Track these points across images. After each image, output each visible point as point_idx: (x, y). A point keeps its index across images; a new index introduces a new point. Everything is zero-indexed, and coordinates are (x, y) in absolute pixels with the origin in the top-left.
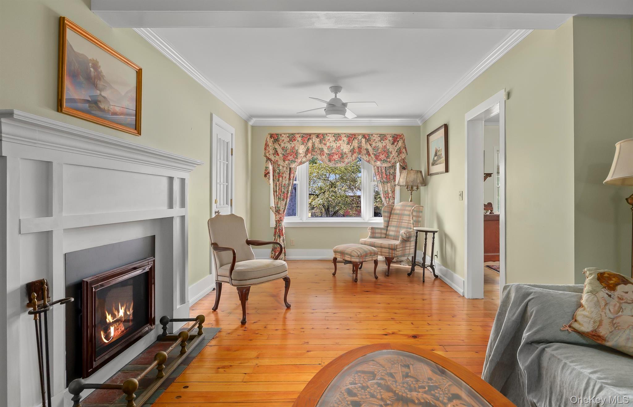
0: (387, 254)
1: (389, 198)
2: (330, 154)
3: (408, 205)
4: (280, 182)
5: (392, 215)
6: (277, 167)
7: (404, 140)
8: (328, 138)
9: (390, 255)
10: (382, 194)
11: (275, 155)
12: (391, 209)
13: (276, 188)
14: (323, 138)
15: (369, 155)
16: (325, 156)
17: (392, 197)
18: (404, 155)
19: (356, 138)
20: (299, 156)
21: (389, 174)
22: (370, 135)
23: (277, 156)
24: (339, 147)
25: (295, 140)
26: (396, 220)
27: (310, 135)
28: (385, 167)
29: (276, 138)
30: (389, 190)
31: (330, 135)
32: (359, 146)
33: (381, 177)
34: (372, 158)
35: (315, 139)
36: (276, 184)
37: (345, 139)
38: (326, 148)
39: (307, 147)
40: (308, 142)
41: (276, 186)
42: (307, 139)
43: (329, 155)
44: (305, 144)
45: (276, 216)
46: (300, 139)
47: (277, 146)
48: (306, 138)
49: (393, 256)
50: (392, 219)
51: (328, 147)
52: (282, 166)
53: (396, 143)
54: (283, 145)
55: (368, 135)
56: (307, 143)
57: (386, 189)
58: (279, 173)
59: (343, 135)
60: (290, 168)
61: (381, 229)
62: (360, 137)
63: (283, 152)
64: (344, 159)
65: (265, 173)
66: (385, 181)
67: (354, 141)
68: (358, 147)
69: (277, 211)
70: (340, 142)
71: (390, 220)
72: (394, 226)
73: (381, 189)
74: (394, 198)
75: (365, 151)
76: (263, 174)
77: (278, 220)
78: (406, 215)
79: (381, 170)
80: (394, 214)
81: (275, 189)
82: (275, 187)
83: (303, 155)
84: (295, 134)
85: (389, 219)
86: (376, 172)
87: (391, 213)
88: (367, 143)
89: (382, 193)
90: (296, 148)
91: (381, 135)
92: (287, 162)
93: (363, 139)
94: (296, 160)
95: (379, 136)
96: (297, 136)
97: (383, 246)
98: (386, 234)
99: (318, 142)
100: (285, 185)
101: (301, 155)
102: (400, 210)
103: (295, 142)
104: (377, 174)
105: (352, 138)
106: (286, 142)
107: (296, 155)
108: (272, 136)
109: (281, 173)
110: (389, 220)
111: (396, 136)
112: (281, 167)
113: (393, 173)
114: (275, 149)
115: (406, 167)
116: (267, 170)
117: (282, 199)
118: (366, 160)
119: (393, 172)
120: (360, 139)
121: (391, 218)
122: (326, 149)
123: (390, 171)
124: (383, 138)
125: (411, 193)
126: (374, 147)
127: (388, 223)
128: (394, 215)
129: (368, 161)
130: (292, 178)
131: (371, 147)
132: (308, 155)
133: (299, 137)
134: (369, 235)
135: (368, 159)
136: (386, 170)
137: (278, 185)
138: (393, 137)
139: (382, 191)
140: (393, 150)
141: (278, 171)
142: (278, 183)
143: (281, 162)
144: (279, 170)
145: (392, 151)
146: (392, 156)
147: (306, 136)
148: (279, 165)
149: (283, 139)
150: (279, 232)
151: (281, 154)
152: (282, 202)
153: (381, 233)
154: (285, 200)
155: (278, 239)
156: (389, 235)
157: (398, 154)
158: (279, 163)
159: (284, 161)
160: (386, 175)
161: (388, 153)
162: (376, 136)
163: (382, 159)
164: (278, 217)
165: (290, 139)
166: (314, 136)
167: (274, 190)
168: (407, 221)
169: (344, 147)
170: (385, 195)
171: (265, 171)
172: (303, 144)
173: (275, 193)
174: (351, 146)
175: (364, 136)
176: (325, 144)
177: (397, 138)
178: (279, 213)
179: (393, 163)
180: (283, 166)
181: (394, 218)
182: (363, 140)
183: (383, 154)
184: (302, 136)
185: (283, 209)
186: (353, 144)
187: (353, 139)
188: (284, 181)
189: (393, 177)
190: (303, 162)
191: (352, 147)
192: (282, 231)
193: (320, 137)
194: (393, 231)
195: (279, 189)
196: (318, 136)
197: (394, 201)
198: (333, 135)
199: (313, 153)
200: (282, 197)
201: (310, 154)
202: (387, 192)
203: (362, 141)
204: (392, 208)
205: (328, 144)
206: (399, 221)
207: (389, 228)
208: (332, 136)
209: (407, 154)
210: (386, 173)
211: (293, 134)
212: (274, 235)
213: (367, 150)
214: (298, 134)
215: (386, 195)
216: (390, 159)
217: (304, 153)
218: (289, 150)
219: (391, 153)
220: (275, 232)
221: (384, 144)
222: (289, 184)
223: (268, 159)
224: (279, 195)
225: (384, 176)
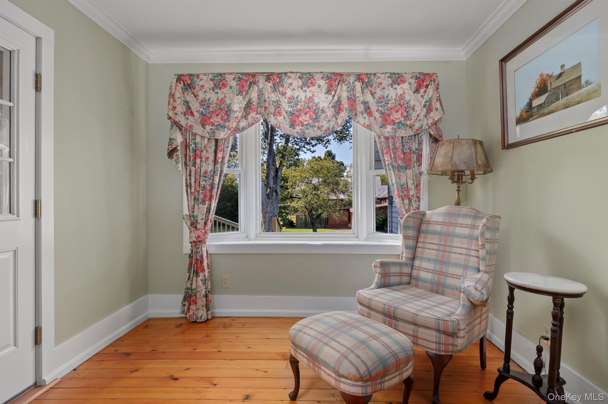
0: (433, 346)
1: (409, 198)
2: (292, 112)
3: (462, 213)
4: (197, 167)
5: (422, 235)
6: (192, 139)
7: (438, 85)
8: (289, 81)
9: (442, 347)
10: (396, 191)
11: (187, 116)
12: (419, 221)
13: (190, 179)
14: (280, 82)
15: (370, 114)
16: (282, 116)
17: (415, 196)
18: (438, 113)
19: (344, 82)
20: (232, 115)
21: (409, 151)
22: (371, 74)
23: (190, 117)
24: (311, 99)
25: (224, 86)
26: (435, 247)
27: (254, 75)
28: (402, 138)
29: (189, 82)
30: (410, 182)
31: (293, 76)
32: (349, 96)
33: (393, 156)
34: (375, 119)
35: (264, 84)
36: (190, 171)
37: (322, 83)
38: (286, 100)
39: (247, 100)
40: (249, 89)
41: (190, 175)
42: (248, 83)
43: (292, 114)
44: (244, 93)
45: (191, 232)
46: (234, 84)
47: (190, 98)
48: (246, 81)
49: (449, 352)
50: (422, 242)
51: (290, 98)
52: (201, 137)
53: (422, 91)
54: (201, 96)
55: (367, 74)
56: (247, 91)
57: (403, 181)
58: (196, 151)
59: (318, 75)
60: (217, 141)
61: (401, 264)
62: (352, 79)
63: (201, 109)
64: (320, 121)
65: (168, 150)
66: (401, 165)
67: (339, 87)
68: (349, 98)
69: (194, 225)
70: (313, 89)
71: (418, 246)
72: (429, 260)
73: (394, 181)
74: (419, 198)
75: (362, 106)
76: (166, 152)
77: (194, 242)
78: (459, 236)
79: (394, 144)
80: (426, 232)
81: (189, 181)
82: (188, 177)
83: (240, 115)
84: (225, 74)
85: (415, 241)
86: (384, 147)
87: (419, 231)
88: (366, 90)
89: (395, 188)
90: (228, 101)
91: (391, 75)
92: (208, 128)
93: (357, 82)
94: (227, 124)
95: (388, 77)
96: (229, 78)
97: (419, 321)
98: (410, 275)
99: (270, 90)
100: (205, 173)
101: (236, 115)
102: (442, 224)
103: (224, 90)
104: (385, 151)
105: (335, 81)
106: (208, 89)
107: (228, 115)
108: (180, 78)
109: (198, 149)
110: (415, 244)
111: (422, 77)
112: (198, 139)
113: (416, 150)
114: (186, 103)
115: (441, 138)
116: (171, 145)
117: (200, 201)
118: (364, 124)
119: (417, 147)
120: (351, 83)
121: (421, 240)
122: (285, 103)
123: (411, 146)
124: (398, 80)
125: (459, 187)
126: (380, 98)
127: (414, 251)
128: (429, 235)
129: (368, 126)
130: (220, 160)
131: (374, 98)
132: (249, 114)
133: (234, 79)
134: (376, 280)
135: (367, 122)
136: (404, 143)
137: (193, 173)
138: (417, 78)
139: (395, 186)
140: (417, 104)
141: (193, 146)
142: (193, 169)
143: (198, 129)
144: (195, 144)
145: (414, 106)
146: (414, 115)
147: (246, 78)
148: (195, 135)
149: (201, 83)
150: (195, 266)
151: (197, 111)
152: (201, 206)
153: (401, 274)
154: (207, 203)
155: (195, 279)
156: (418, 279)
157: (427, 112)
158: (194, 131)
159: (203, 126)
160: (404, 153)
161: (408, 110)
162: (382, 76)
163: (397, 121)
164: (193, 235)
165: (215, 85)
166: (262, 77)
167: (186, 183)
168: (464, 251)
169: (319, 98)
170: (401, 194)
171: (169, 146)
172: (240, 93)
173: (189, 189)
174: (334, 96)
175: (359, 77)
176: (283, 94)
177: (425, 79)
178: (196, 228)
179: (417, 130)
180: (203, 135)
181: (428, 241)
182: (358, 85)
183: (397, 111)
184: (239, 77)
185: (203, 221)
186: (338, 93)
187: (337, 83)
188: (204, 164)
189: (416, 157)
190: (242, 129)
191: (336, 98)
192: (202, 262)
193: (274, 79)
194: (428, 270)
195: (195, 182)
196: (269, 77)
197: (419, 205)
198: (299, 75)
199: (259, 109)
200: (201, 196)
201: (255, 113)
202: (406, 186)
203: (356, 87)
204: (422, 220)
205: (289, 93)
206: (442, 248)
207: (417, 263)
208: (297, 77)
209: (444, 114)
210: (403, 150)
211: (220, 74)
212: (188, 269)
213: (365, 103)
214: (231, 74)
215: (403, 192)
216: (413, 121)
217: (242, 110)
218: (214, 105)
219: (413, 109)
220: (191, 264)
221: (400, 92)
222: (214, 172)
223: (176, 124)
224: (196, 193)
225: (399, 156)
